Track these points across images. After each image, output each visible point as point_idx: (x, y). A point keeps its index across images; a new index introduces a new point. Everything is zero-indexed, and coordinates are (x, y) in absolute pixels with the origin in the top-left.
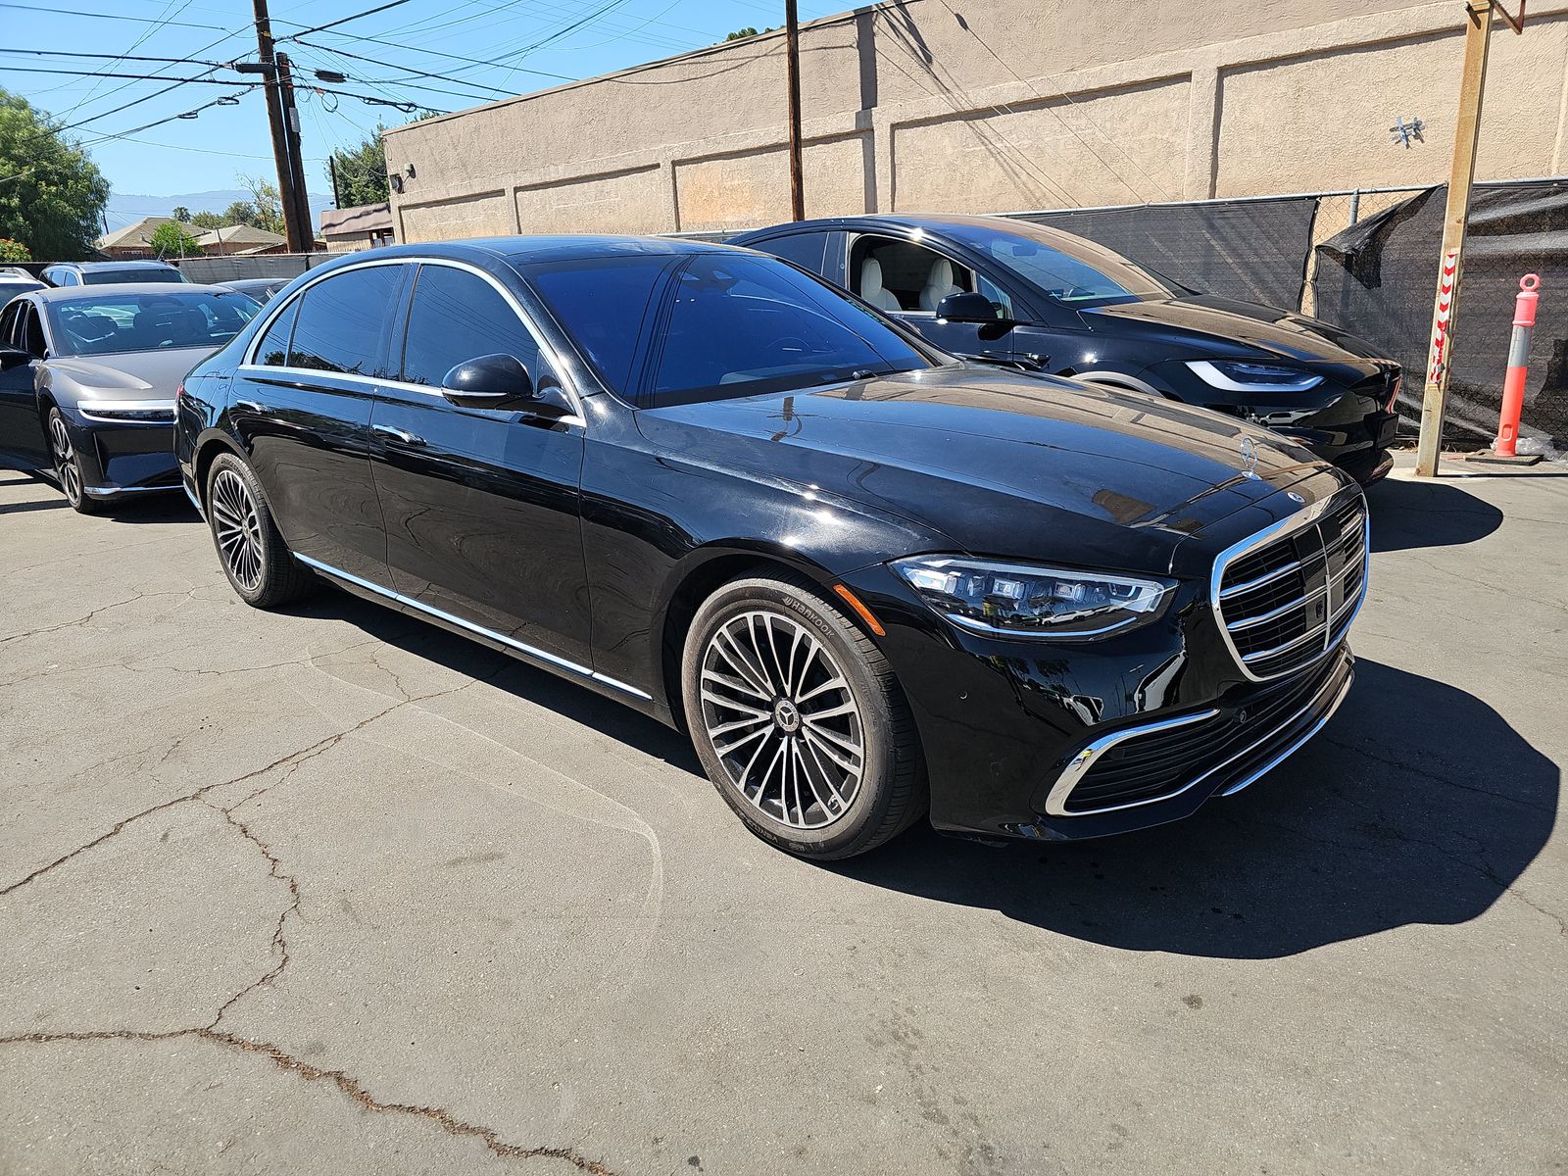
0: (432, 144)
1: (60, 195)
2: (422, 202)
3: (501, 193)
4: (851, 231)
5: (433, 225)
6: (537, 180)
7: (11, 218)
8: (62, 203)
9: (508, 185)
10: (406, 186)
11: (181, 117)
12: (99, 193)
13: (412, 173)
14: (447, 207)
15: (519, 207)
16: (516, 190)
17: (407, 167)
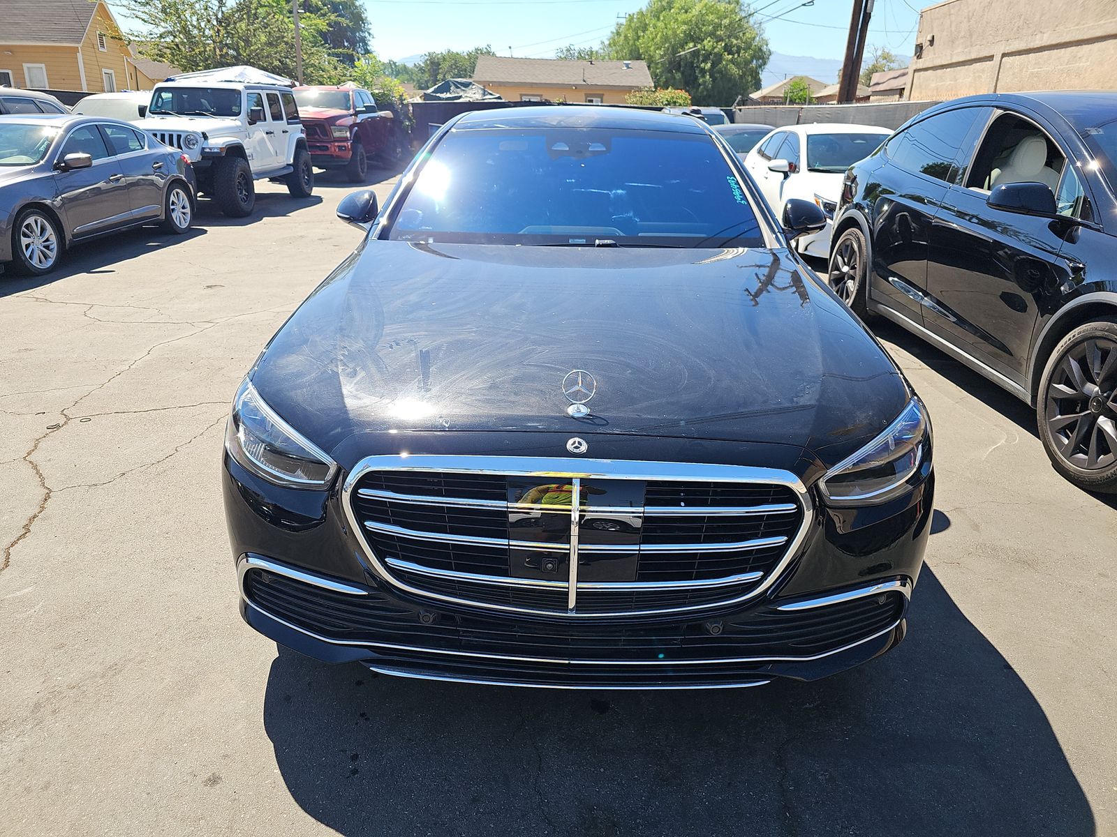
0: (953, 18)
1: (732, 61)
2: (930, 66)
3: (991, 58)
4: (998, 107)
5: (933, 85)
6: (1022, 46)
7: (703, 76)
8: (733, 67)
9: (997, 51)
10: (924, 53)
11: (804, 5)
12: (761, 56)
13: (932, 42)
14: (949, 70)
15: (1001, 70)
16: (1004, 55)
17: (929, 38)
